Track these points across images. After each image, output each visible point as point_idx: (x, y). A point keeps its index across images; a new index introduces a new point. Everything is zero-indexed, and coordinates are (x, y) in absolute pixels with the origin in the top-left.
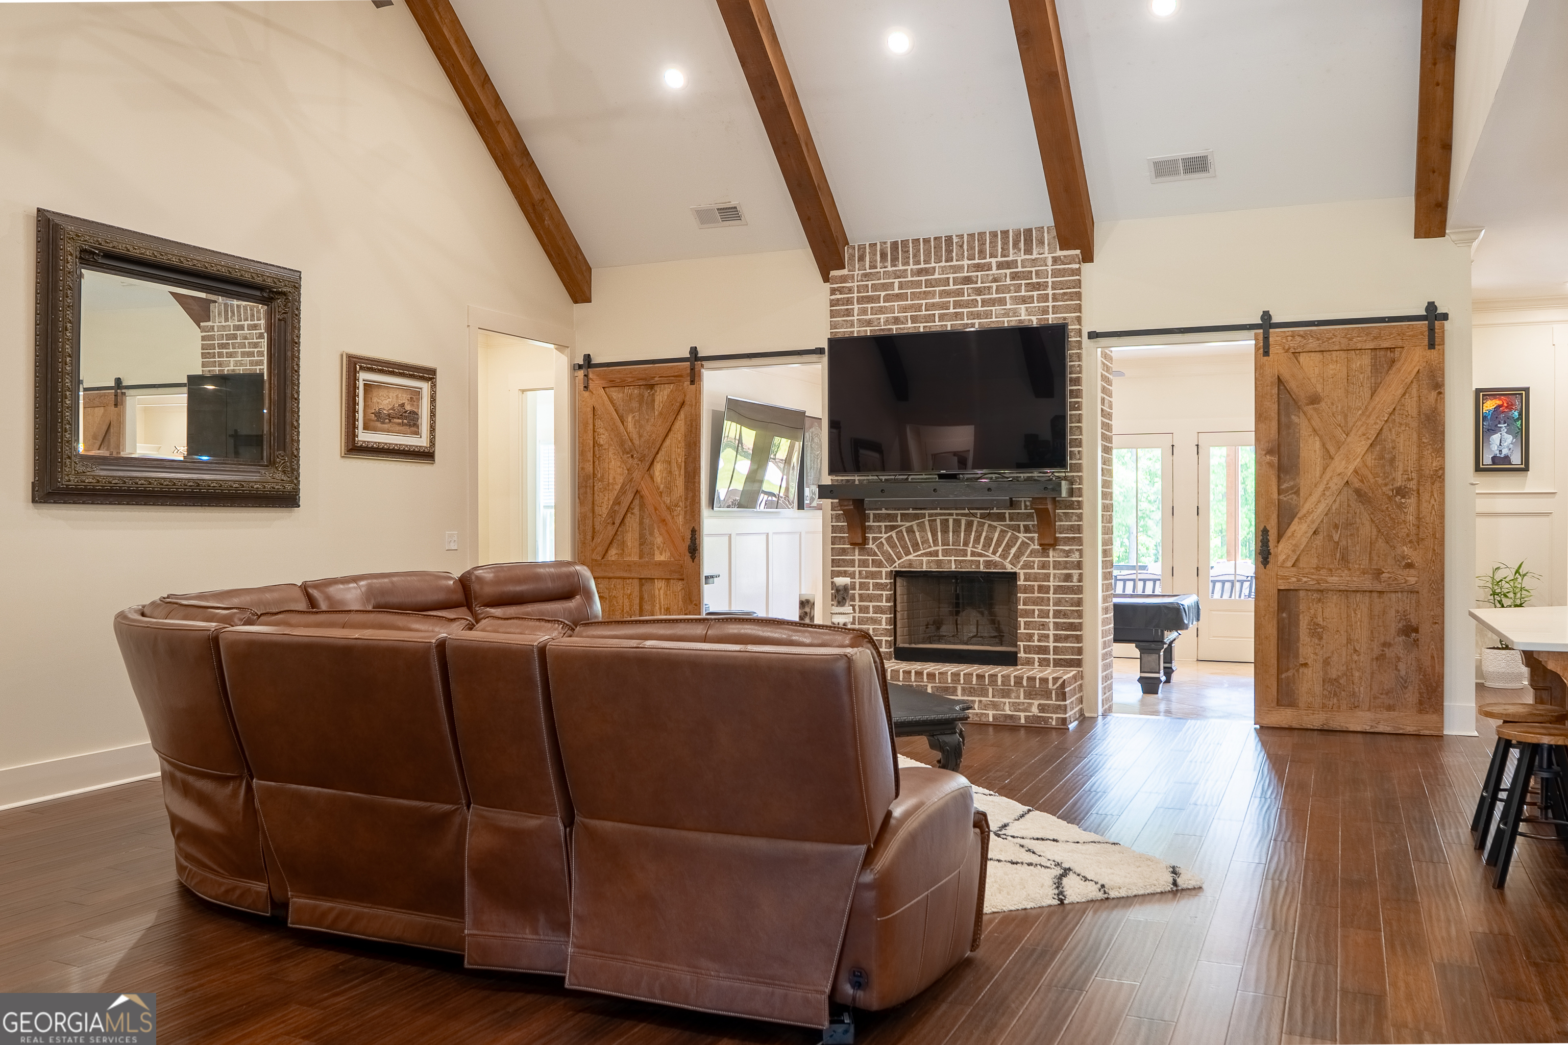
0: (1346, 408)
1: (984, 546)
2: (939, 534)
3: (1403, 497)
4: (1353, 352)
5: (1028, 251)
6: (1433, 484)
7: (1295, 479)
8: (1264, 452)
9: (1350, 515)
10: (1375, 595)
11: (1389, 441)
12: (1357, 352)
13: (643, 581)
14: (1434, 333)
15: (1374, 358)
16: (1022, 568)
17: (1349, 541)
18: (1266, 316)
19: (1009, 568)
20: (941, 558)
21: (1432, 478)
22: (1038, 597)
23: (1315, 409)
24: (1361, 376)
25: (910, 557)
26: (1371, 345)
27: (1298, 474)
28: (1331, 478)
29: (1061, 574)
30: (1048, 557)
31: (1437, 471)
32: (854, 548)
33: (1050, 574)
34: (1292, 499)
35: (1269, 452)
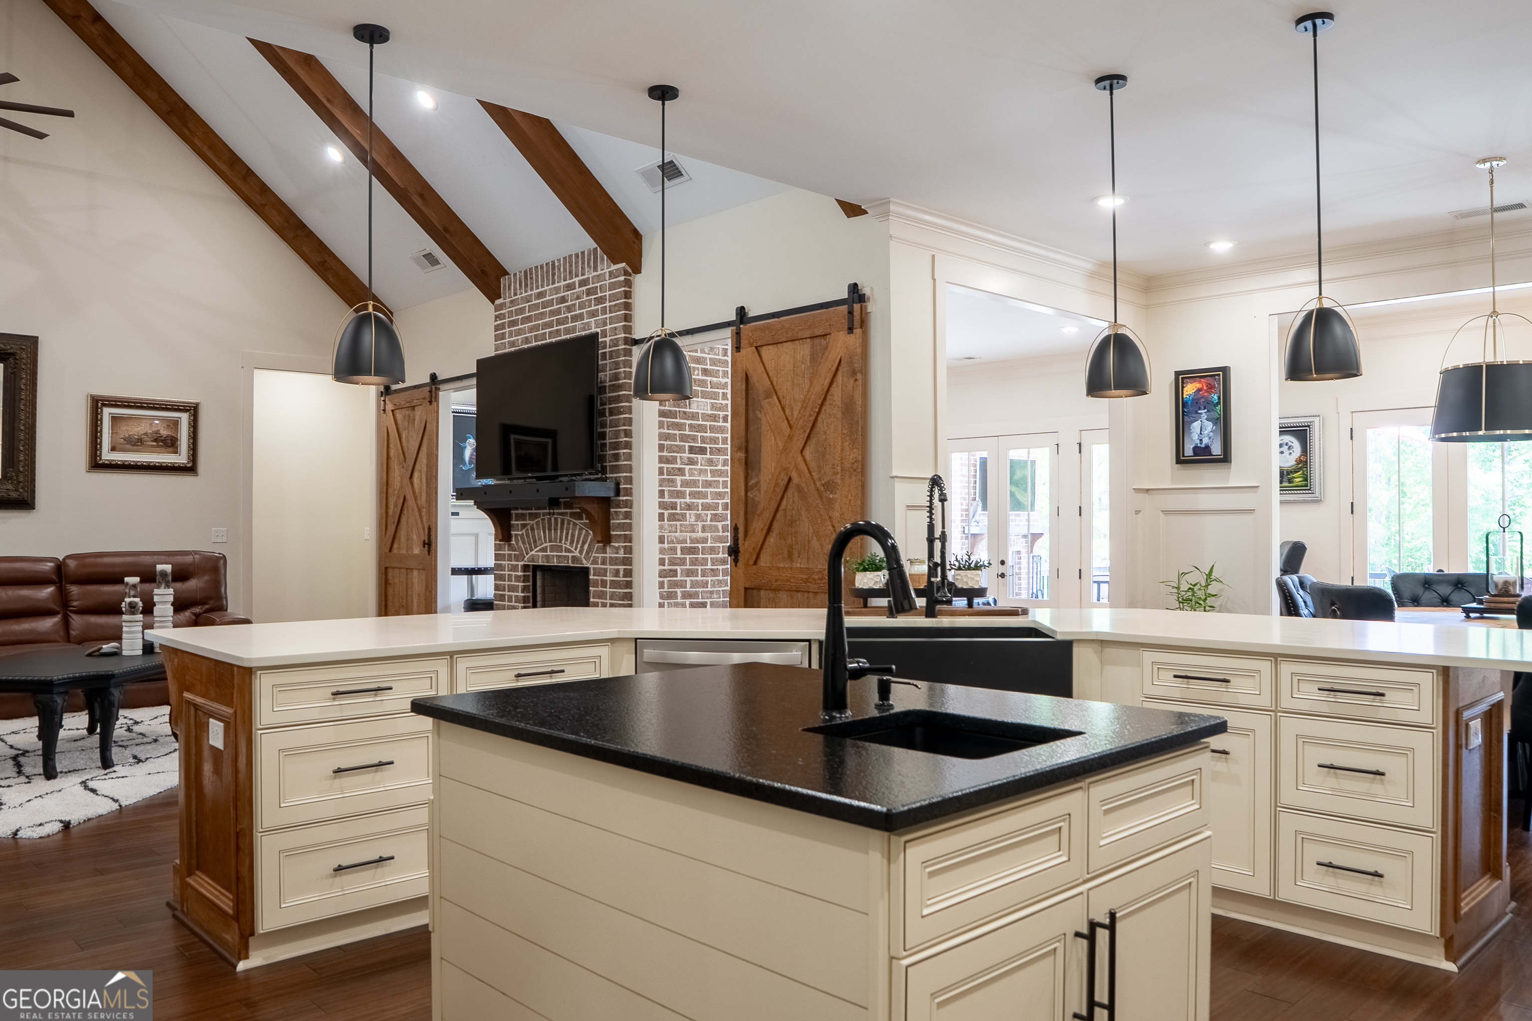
0: (792, 401)
1: (570, 543)
2: (547, 531)
3: (831, 492)
4: (798, 342)
5: (595, 269)
6: (850, 477)
7: (758, 476)
8: (736, 449)
9: (794, 512)
10: (811, 595)
11: (822, 433)
12: (801, 341)
13: (408, 570)
14: (853, 316)
15: (812, 347)
16: (591, 564)
17: (794, 539)
18: (741, 312)
19: (586, 564)
20: (549, 553)
21: (849, 471)
22: (601, 591)
23: (769, 403)
24: (803, 366)
25: (533, 552)
26: (807, 334)
27: (760, 470)
28: (779, 473)
29: (614, 569)
30: (606, 553)
31: (853, 463)
32: (505, 544)
33: (607, 569)
34: (755, 496)
35: (739, 449)
